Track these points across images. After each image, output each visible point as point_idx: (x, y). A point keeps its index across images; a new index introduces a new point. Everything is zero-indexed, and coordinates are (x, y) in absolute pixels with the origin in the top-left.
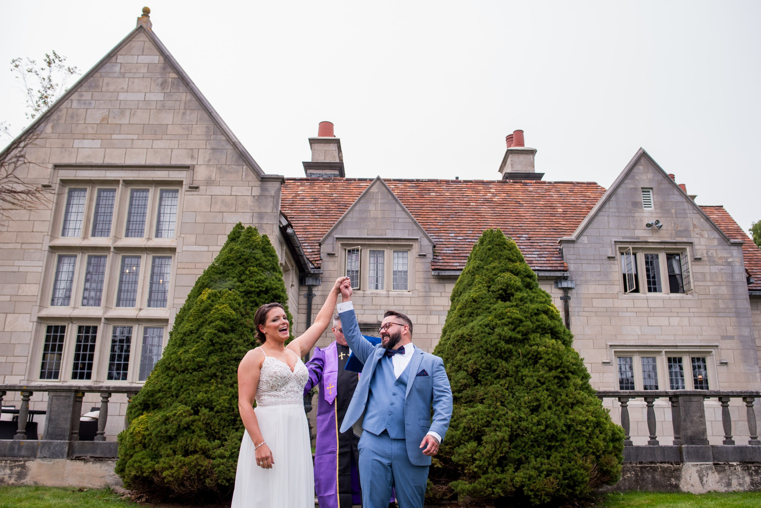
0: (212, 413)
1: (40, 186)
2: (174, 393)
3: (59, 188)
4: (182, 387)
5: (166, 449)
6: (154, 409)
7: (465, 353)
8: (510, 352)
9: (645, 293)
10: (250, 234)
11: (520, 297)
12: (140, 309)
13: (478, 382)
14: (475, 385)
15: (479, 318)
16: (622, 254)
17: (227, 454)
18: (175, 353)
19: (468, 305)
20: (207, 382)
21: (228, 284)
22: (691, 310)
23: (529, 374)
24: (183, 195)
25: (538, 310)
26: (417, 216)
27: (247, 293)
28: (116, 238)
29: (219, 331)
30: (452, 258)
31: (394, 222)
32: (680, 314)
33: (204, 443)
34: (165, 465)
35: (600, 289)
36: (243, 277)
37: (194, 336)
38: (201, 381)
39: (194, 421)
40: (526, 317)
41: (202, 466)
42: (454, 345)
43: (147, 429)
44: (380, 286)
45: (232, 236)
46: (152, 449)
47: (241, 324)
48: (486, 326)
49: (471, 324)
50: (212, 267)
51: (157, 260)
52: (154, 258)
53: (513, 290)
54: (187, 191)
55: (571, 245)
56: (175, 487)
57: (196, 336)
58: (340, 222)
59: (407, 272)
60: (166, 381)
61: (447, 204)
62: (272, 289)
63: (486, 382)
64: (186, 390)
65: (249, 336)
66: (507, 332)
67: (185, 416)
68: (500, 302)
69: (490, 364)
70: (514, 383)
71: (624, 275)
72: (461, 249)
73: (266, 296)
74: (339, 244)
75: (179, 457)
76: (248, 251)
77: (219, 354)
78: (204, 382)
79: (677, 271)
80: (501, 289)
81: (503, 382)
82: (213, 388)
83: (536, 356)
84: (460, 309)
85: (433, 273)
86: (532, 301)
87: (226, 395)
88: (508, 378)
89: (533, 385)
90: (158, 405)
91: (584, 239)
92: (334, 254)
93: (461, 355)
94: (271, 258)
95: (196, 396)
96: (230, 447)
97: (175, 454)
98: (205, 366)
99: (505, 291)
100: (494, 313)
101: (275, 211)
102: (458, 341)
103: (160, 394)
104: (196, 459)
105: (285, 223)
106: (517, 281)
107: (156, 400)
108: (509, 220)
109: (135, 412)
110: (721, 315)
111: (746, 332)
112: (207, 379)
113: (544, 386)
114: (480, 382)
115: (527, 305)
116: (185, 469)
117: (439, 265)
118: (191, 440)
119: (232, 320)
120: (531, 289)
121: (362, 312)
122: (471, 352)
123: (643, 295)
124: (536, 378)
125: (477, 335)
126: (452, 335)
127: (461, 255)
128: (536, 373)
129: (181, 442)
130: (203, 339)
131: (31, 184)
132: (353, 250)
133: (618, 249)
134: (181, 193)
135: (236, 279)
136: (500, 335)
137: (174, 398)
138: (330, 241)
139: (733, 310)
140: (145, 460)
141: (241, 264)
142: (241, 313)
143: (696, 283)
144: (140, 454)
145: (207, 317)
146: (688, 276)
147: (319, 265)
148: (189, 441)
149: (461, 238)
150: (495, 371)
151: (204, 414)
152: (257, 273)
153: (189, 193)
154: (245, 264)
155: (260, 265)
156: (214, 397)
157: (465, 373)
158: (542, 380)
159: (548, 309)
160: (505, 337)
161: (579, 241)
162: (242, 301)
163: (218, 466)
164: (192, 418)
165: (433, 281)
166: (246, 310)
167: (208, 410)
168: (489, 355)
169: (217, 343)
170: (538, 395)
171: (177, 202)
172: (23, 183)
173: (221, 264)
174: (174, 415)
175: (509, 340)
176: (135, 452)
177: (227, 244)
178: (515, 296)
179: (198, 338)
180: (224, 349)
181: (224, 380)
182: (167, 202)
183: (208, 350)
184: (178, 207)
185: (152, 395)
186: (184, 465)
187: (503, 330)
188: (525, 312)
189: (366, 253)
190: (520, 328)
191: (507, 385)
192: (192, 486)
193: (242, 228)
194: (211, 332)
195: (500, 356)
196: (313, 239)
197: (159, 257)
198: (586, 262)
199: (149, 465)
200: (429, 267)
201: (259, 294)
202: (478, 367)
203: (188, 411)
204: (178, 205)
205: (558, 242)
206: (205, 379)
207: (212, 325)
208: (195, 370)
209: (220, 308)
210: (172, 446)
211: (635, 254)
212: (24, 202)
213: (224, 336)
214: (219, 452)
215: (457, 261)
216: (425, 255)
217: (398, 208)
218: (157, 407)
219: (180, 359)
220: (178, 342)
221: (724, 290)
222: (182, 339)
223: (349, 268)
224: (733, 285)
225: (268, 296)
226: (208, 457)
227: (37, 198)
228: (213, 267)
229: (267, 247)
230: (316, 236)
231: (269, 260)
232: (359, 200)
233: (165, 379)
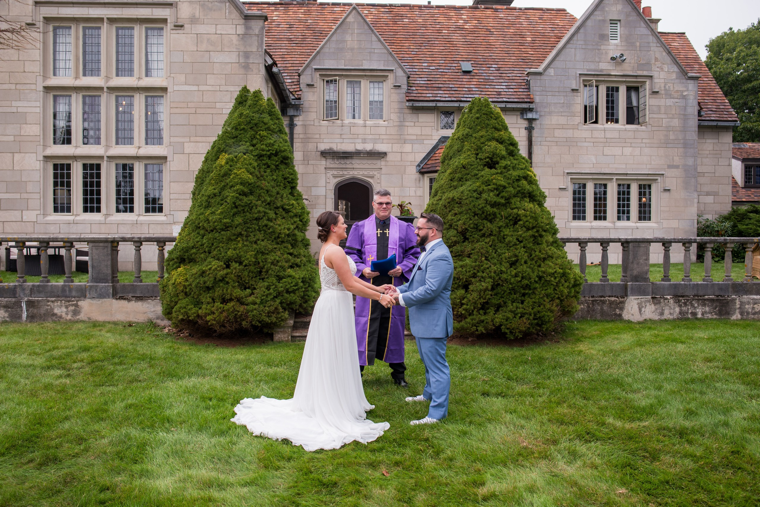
0: (241, 267)
1: (24, 24)
2: (207, 250)
3: (43, 26)
4: (213, 244)
5: (206, 298)
6: (189, 262)
7: (456, 214)
8: (494, 214)
9: (603, 125)
10: (257, 99)
11: (504, 165)
12: (139, 148)
13: (466, 239)
14: (464, 242)
15: (469, 183)
16: (585, 86)
17: (258, 301)
18: (202, 214)
19: (458, 171)
20: (235, 240)
21: (242, 148)
22: (644, 141)
23: (510, 234)
24: (169, 34)
25: (519, 176)
26: (391, 44)
27: (260, 157)
28: (108, 78)
29: (240, 195)
30: (425, 88)
31: (370, 53)
32: (633, 145)
33: (238, 292)
34: (207, 311)
35: (562, 120)
36: (254, 142)
37: (218, 199)
38: (229, 240)
39: (227, 274)
40: (509, 184)
41: (239, 312)
42: (445, 206)
43: (187, 280)
44: (357, 115)
45: (240, 99)
46: (193, 297)
47: (258, 187)
48: (474, 191)
49: (461, 189)
50: (225, 132)
51: (149, 99)
52: (147, 97)
53: (498, 159)
54: (172, 29)
55: (538, 77)
56: (217, 328)
57: (220, 199)
58: (318, 52)
59: (382, 102)
60: (198, 239)
61: (420, 31)
62: (281, 151)
63: (473, 239)
64: (217, 248)
65: (266, 198)
66: (492, 197)
67: (220, 271)
68: (487, 169)
69: (477, 225)
70: (496, 241)
71: (586, 107)
72: (434, 79)
73: (276, 158)
74: (317, 74)
75: (218, 304)
76: (257, 115)
77: (242, 215)
78: (232, 240)
79: (635, 103)
80: (488, 157)
81: (487, 240)
82: (240, 245)
83: (516, 218)
84: (451, 173)
85: (407, 104)
86: (514, 168)
87: (252, 251)
88: (492, 237)
89: (513, 243)
90: (193, 259)
91: (551, 71)
92: (313, 85)
93: (452, 215)
94: (277, 121)
95: (226, 252)
96: (259, 295)
97: (214, 302)
98: (231, 226)
99: (491, 159)
100: (481, 179)
101: (260, 50)
102: (449, 203)
103: (194, 251)
104: (233, 306)
105: (270, 61)
106: (502, 150)
107: (191, 255)
108: (479, 49)
109: (173, 265)
110: (671, 145)
111: (690, 162)
112: (234, 237)
113: (522, 244)
114: (468, 239)
115: (510, 172)
116: (224, 314)
117: (414, 95)
118: (227, 290)
119: (249, 184)
120: (513, 156)
121: (341, 141)
122: (460, 213)
123: (602, 126)
124: (515, 237)
125: (466, 199)
126: (444, 198)
127: (434, 85)
128: (516, 233)
129: (218, 292)
130: (226, 202)
131: (15, 22)
132: (331, 81)
133: (581, 81)
134: (167, 32)
135: (248, 144)
136: (486, 200)
137: (207, 254)
138: (308, 72)
139: (682, 141)
140: (189, 307)
141: (251, 128)
142: (257, 176)
143: (651, 116)
144: (184, 301)
145: (228, 181)
146: (645, 109)
147: (299, 96)
148: (225, 291)
149: (434, 68)
150: (481, 230)
151: (235, 268)
152: (267, 137)
153: (174, 32)
154: (255, 128)
155: (268, 129)
156: (242, 253)
157: (455, 232)
158: (520, 239)
159: (528, 175)
160: (491, 201)
161: (546, 73)
162: (256, 164)
163: (252, 311)
164: (225, 271)
165: (407, 111)
166: (260, 172)
167: (238, 264)
168: (476, 217)
169: (239, 205)
170: (517, 252)
171: (163, 40)
172: (6, 21)
173: (233, 128)
174: (210, 269)
175: (494, 205)
176: (179, 299)
177: (235, 108)
178: (500, 164)
179: (222, 200)
180: (246, 210)
181: (249, 238)
182: (153, 40)
183: (233, 211)
184: (164, 45)
185: (187, 251)
186: (224, 311)
187: (489, 196)
188: (508, 179)
189: (343, 83)
190: (504, 194)
191: (490, 243)
192: (231, 327)
193: (248, 91)
194: (233, 196)
195: (486, 218)
196: (292, 68)
197: (152, 97)
198: (551, 93)
199: (193, 311)
200: (404, 98)
201: (269, 157)
202: (467, 227)
203: (221, 266)
204: (164, 42)
205: (526, 73)
206: (233, 238)
207: (232, 189)
208: (223, 230)
209: (238, 173)
210: (211, 295)
211: (597, 87)
212: (11, 41)
213: (245, 199)
214: (251, 299)
215: (430, 92)
216: (399, 86)
217: (374, 38)
218: (192, 261)
219: (208, 220)
220: (204, 204)
221: (676, 122)
222: (207, 201)
223: (327, 98)
224: (685, 117)
225: (278, 159)
226: (242, 303)
227: (23, 36)
228: (227, 132)
229: (273, 110)
230: (294, 65)
231: (276, 123)
232: (336, 30)
233: (197, 237)
